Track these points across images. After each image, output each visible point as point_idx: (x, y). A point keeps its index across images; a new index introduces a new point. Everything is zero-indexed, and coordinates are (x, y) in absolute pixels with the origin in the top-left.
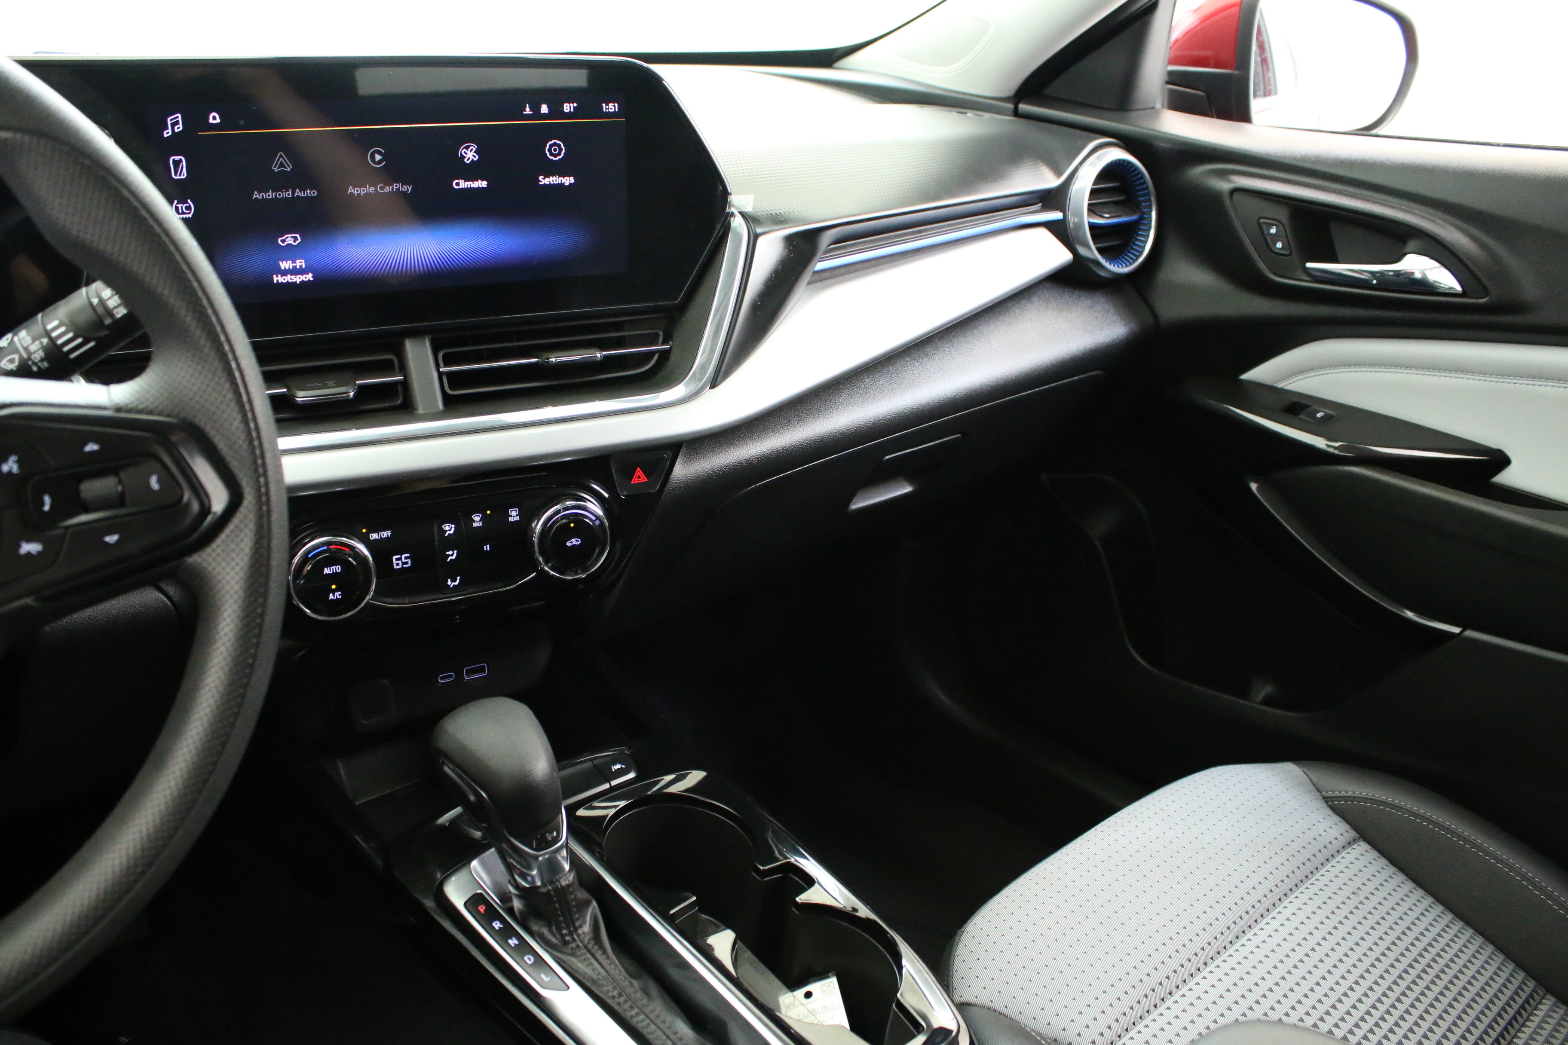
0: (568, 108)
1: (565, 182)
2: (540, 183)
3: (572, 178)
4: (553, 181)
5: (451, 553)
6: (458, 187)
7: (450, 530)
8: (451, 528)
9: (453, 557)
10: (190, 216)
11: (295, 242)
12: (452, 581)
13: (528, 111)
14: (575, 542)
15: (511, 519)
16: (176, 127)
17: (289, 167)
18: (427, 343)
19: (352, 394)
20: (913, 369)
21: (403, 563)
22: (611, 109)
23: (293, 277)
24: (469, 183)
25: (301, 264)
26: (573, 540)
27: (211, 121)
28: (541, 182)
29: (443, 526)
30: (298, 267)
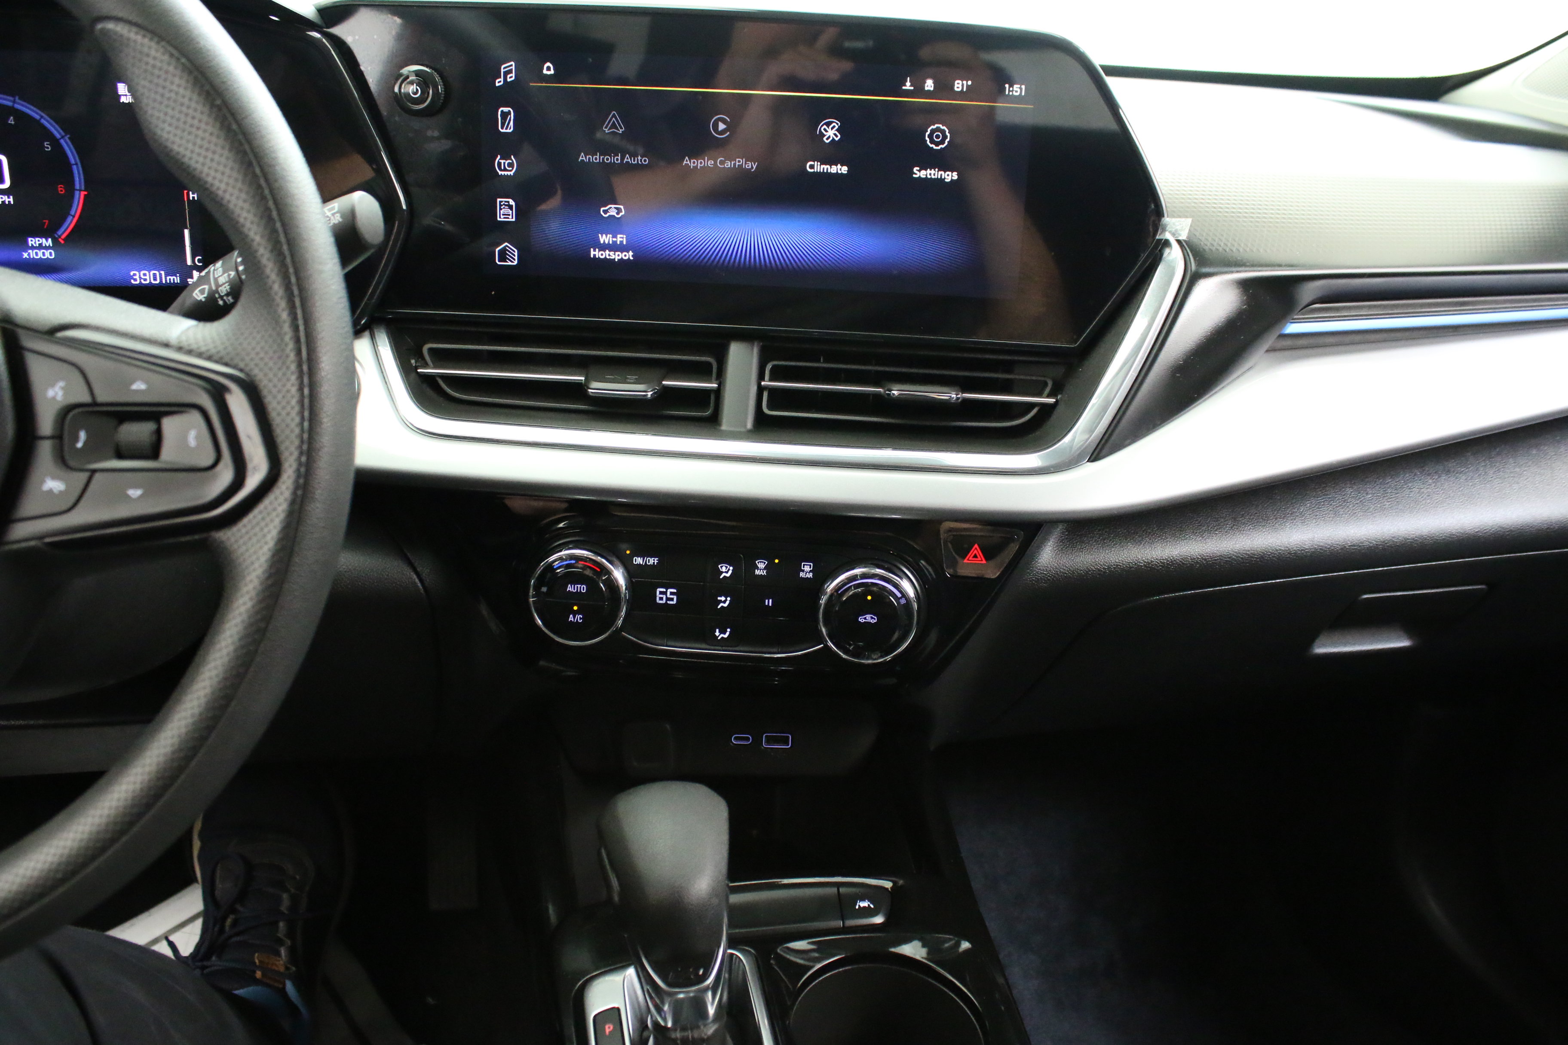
0: (960, 86)
1: (946, 177)
2: (914, 176)
3: (955, 174)
4: (930, 174)
5: (723, 599)
6: (812, 170)
7: (727, 572)
8: (729, 569)
9: (726, 605)
10: (512, 173)
11: (618, 214)
12: (721, 632)
13: (908, 86)
14: (870, 619)
15: (802, 575)
16: (509, 76)
17: (622, 128)
18: (756, 350)
19: (649, 394)
20: (1422, 486)
21: (668, 599)
22: (1016, 92)
23: (611, 253)
24: (826, 167)
25: (622, 239)
26: (868, 617)
27: (545, 72)
28: (916, 174)
29: (719, 566)
30: (618, 243)
